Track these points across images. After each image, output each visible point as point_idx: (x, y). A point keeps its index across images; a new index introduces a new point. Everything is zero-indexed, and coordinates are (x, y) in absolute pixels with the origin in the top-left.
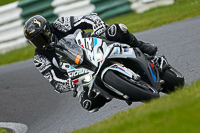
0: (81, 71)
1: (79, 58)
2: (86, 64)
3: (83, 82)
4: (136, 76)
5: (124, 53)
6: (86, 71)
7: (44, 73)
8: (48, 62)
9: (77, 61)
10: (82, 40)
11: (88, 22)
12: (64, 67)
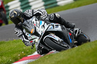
5: (55, 28)
6: (36, 37)
8: (21, 31)
11: (40, 12)
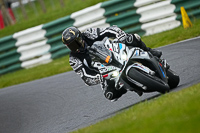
0: (110, 68)
1: (108, 59)
2: (115, 63)
3: (111, 76)
4: (152, 72)
7: (76, 71)
9: (107, 60)
10: (110, 45)
12: (95, 65)
